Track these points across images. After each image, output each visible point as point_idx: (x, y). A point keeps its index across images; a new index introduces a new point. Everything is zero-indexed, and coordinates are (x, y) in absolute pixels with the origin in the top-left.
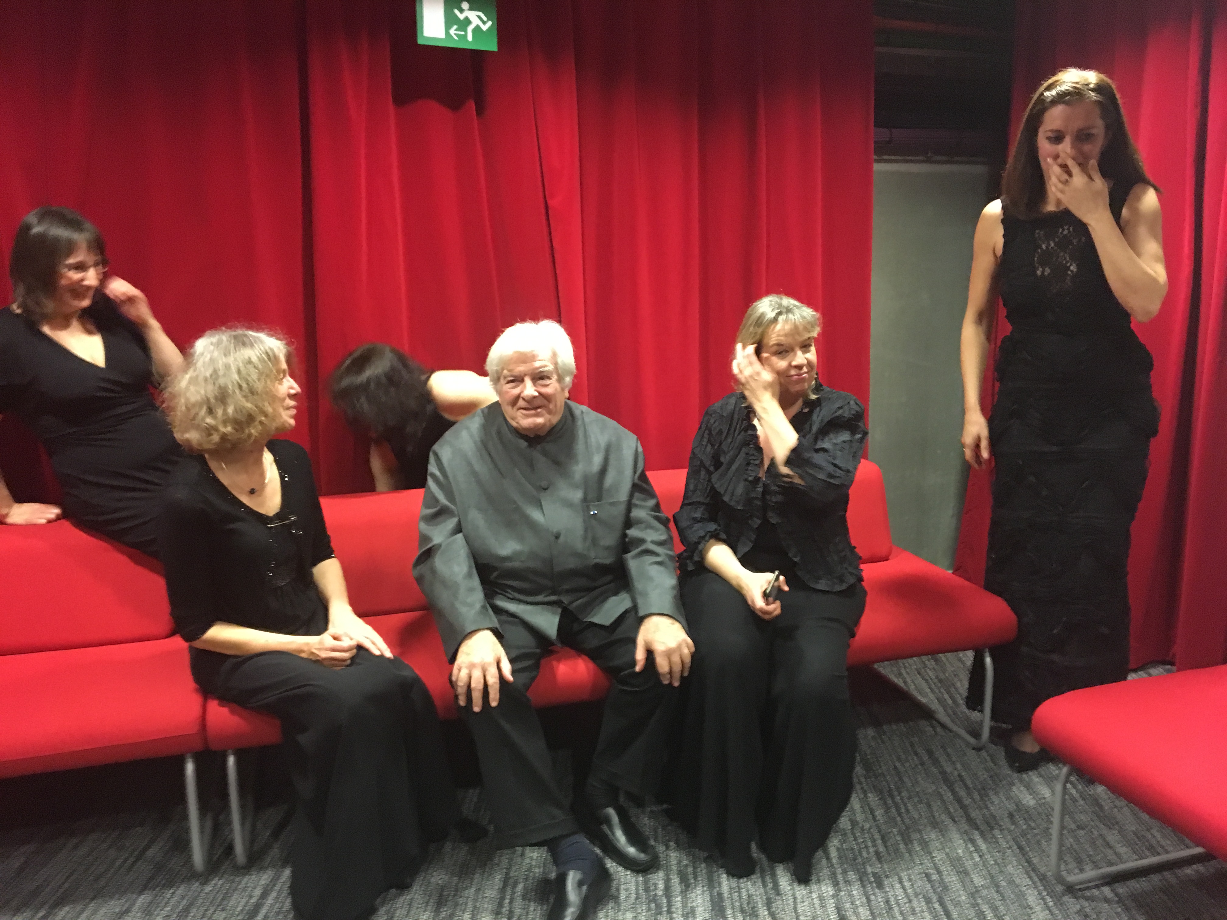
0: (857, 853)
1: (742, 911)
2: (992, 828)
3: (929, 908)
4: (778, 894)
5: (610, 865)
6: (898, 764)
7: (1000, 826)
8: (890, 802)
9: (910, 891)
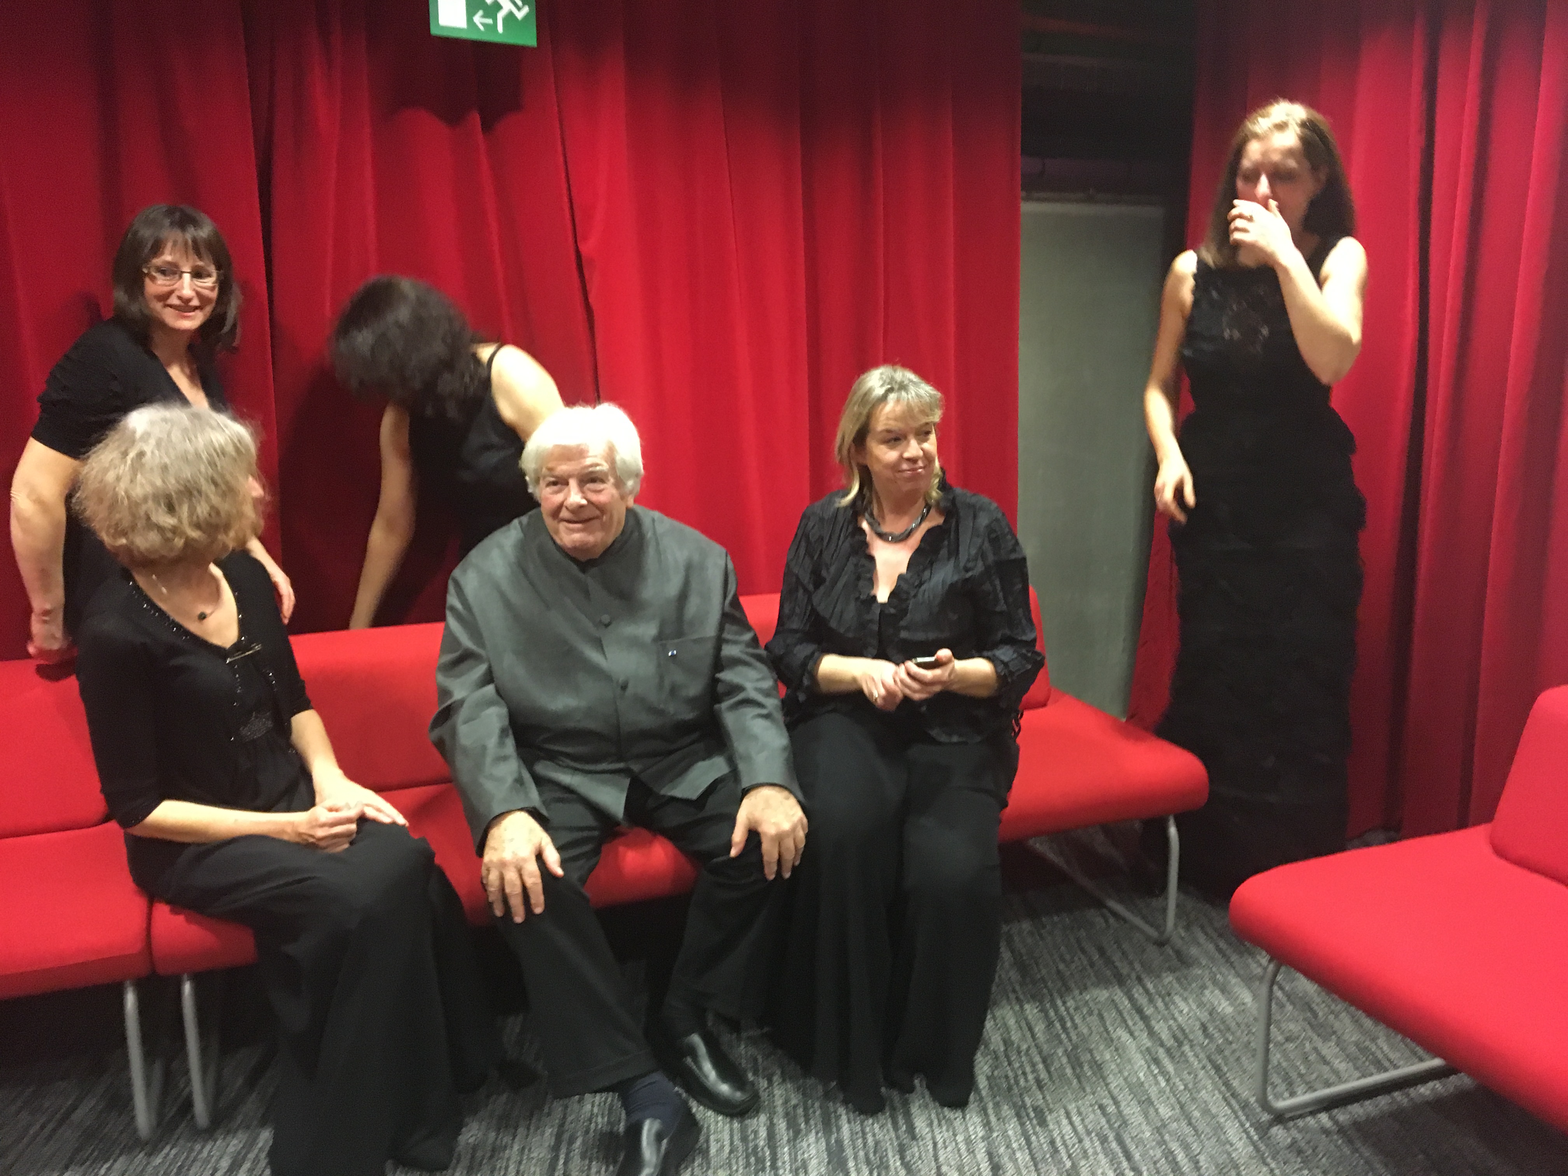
0: (1012, 1081)
1: (868, 1162)
2: (1180, 1044)
3: (1104, 1149)
4: (914, 1137)
5: (698, 1110)
6: (1062, 966)
7: (1191, 1041)
8: (1052, 1013)
9: (1080, 1128)
